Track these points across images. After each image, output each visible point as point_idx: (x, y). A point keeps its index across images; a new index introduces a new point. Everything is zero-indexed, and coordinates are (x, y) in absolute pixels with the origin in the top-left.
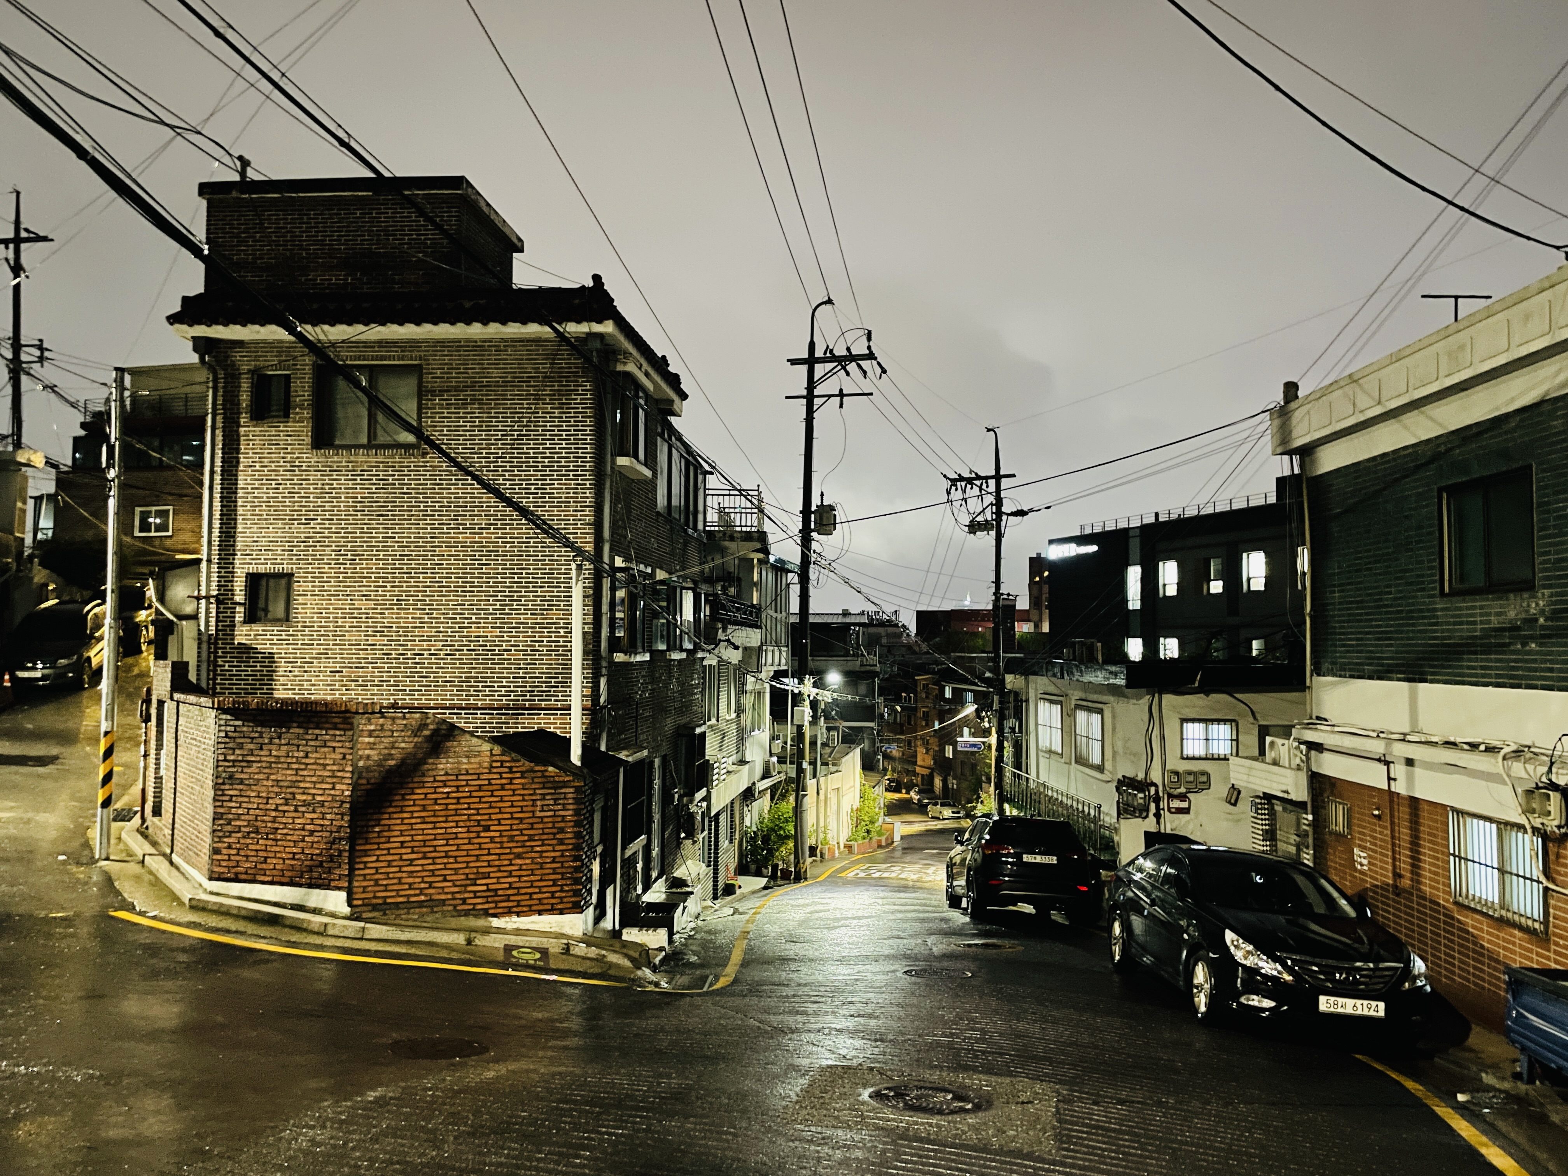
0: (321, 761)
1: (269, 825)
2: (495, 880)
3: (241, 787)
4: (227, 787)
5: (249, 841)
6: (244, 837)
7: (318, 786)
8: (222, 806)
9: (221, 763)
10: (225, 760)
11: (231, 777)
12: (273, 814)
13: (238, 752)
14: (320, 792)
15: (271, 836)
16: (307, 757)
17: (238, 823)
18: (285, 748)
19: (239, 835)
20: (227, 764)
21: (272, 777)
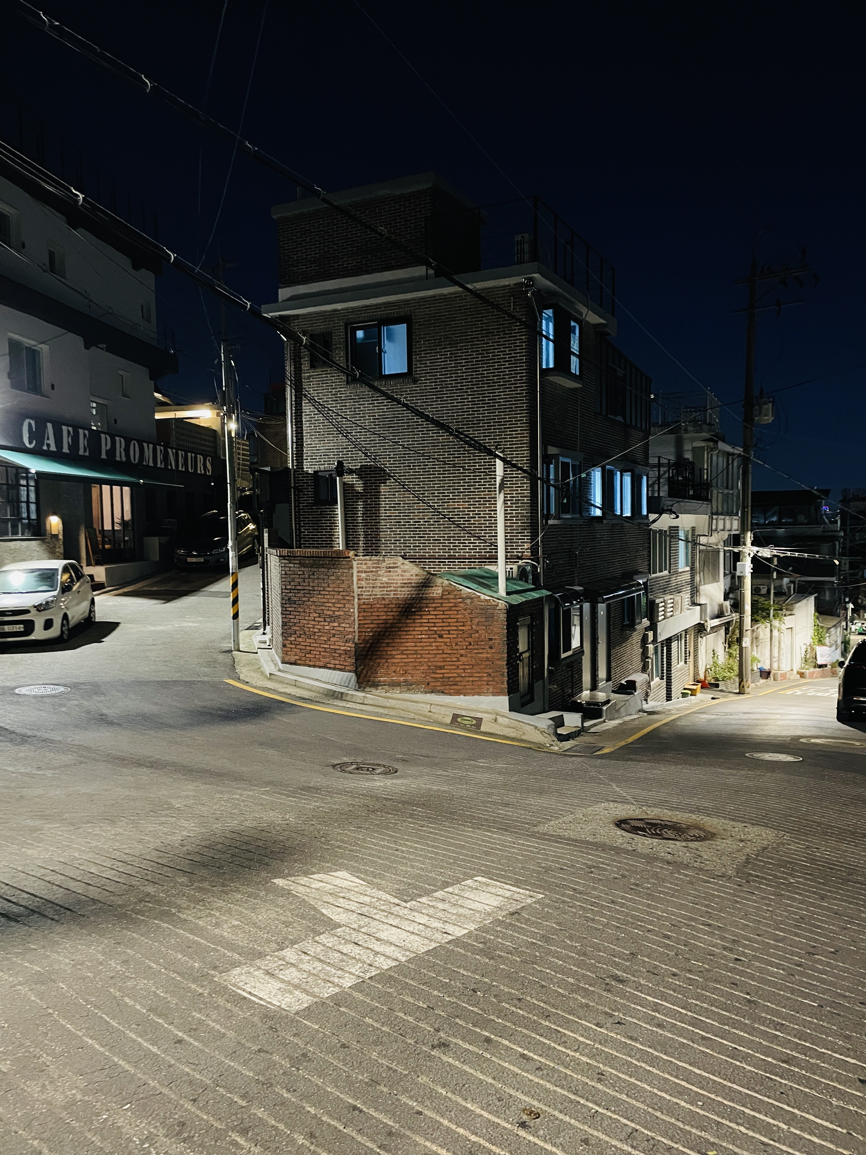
0: (336, 589)
1: (311, 629)
2: (448, 671)
3: (295, 606)
4: (288, 605)
5: (300, 640)
6: (298, 637)
7: (336, 605)
8: (286, 618)
9: (284, 591)
10: (286, 589)
11: (289, 599)
12: (313, 623)
13: (292, 584)
14: (337, 609)
15: (312, 637)
16: (329, 587)
17: (294, 628)
18: (316, 581)
19: (296, 636)
20: (286, 591)
21: (311, 600)
